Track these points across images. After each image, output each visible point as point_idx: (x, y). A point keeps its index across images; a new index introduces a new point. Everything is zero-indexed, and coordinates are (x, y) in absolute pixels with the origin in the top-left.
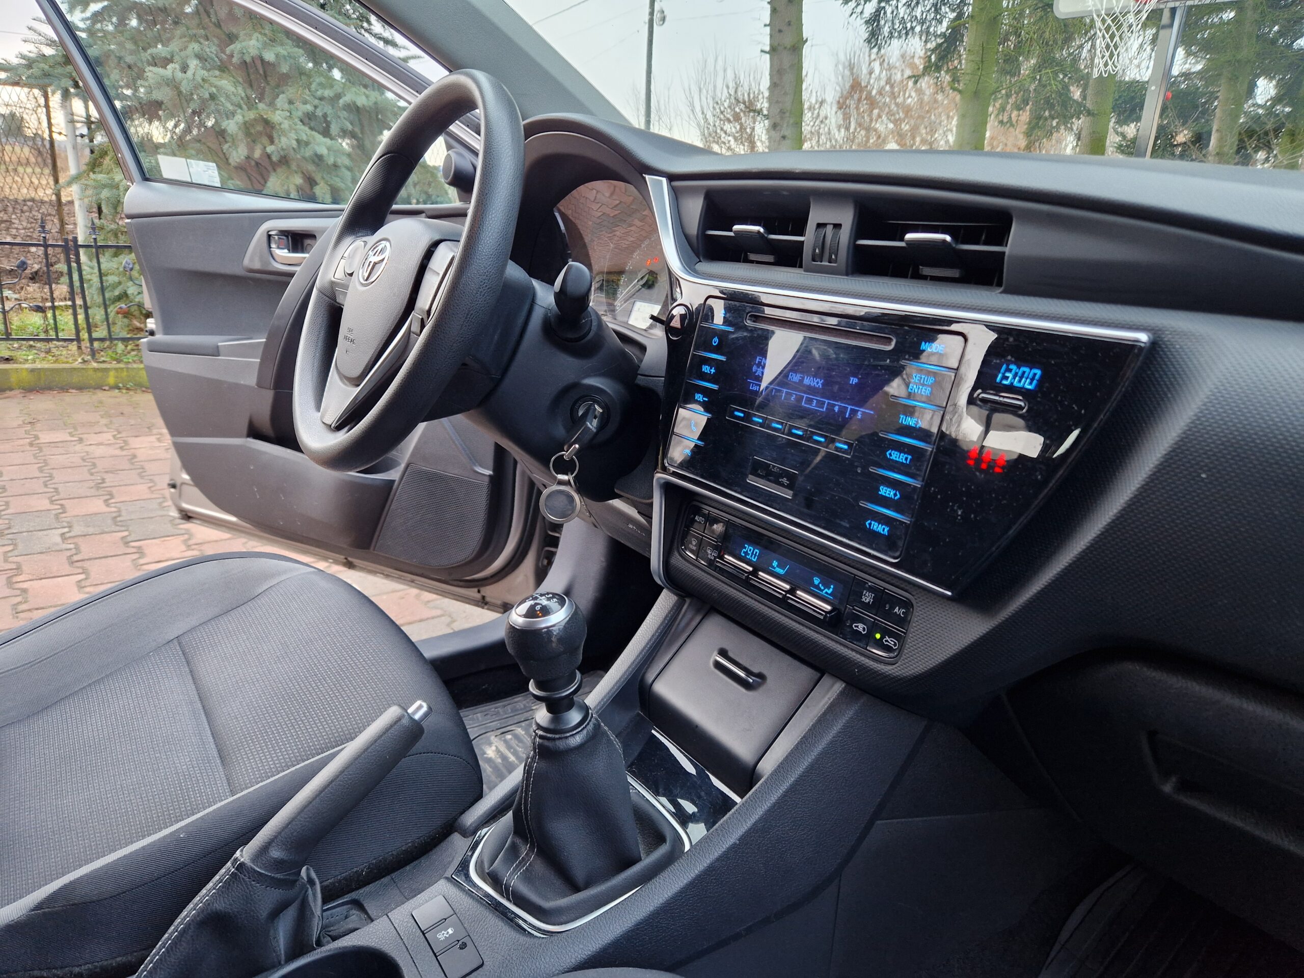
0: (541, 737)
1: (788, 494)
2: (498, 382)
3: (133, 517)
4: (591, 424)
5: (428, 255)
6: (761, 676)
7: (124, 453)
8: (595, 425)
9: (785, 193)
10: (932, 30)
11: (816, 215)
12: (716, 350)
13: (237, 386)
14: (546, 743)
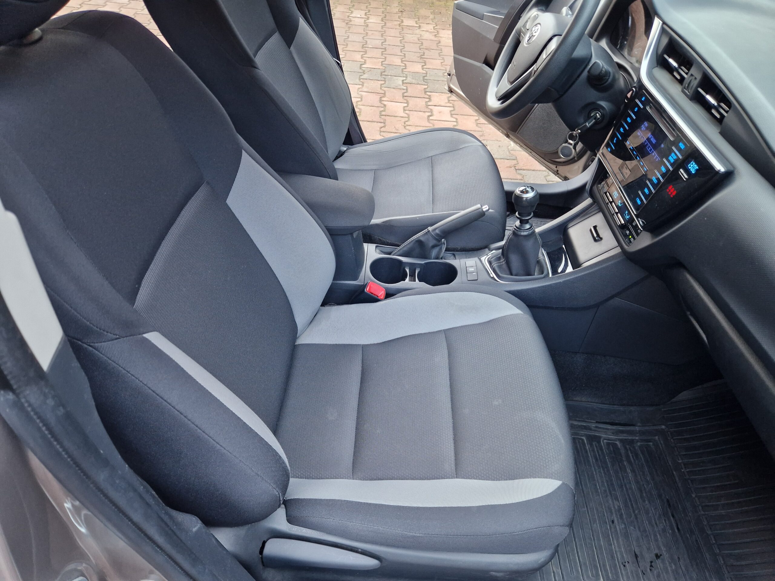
2: (561, 96)
5: (550, 40)
6: (601, 239)
7: (436, 39)
11: (693, 71)
12: (635, 113)
13: (485, 37)
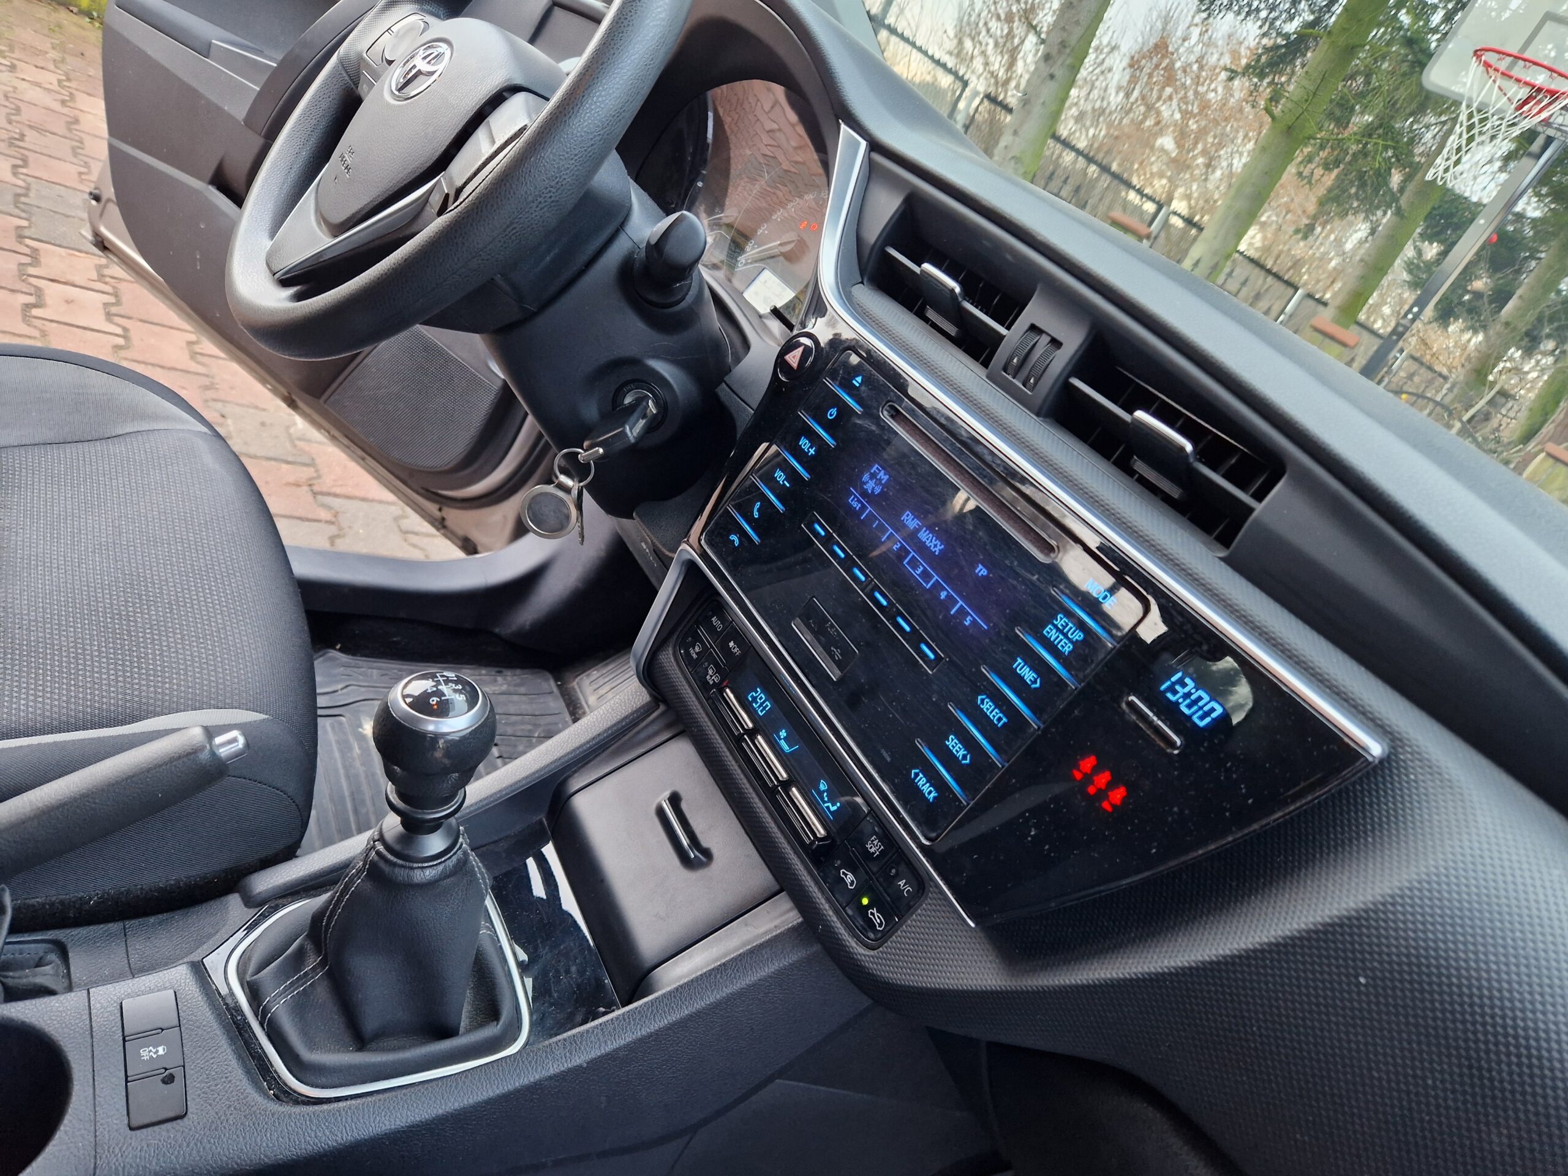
0: (378, 853)
1: (834, 674)
2: (531, 316)
3: (43, 205)
4: (631, 429)
5: (496, 100)
6: (707, 853)
7: (65, 110)
8: (635, 434)
9: (1009, 257)
10: (1278, 23)
11: (1034, 312)
12: (828, 426)
13: (219, 109)
14: (382, 864)
